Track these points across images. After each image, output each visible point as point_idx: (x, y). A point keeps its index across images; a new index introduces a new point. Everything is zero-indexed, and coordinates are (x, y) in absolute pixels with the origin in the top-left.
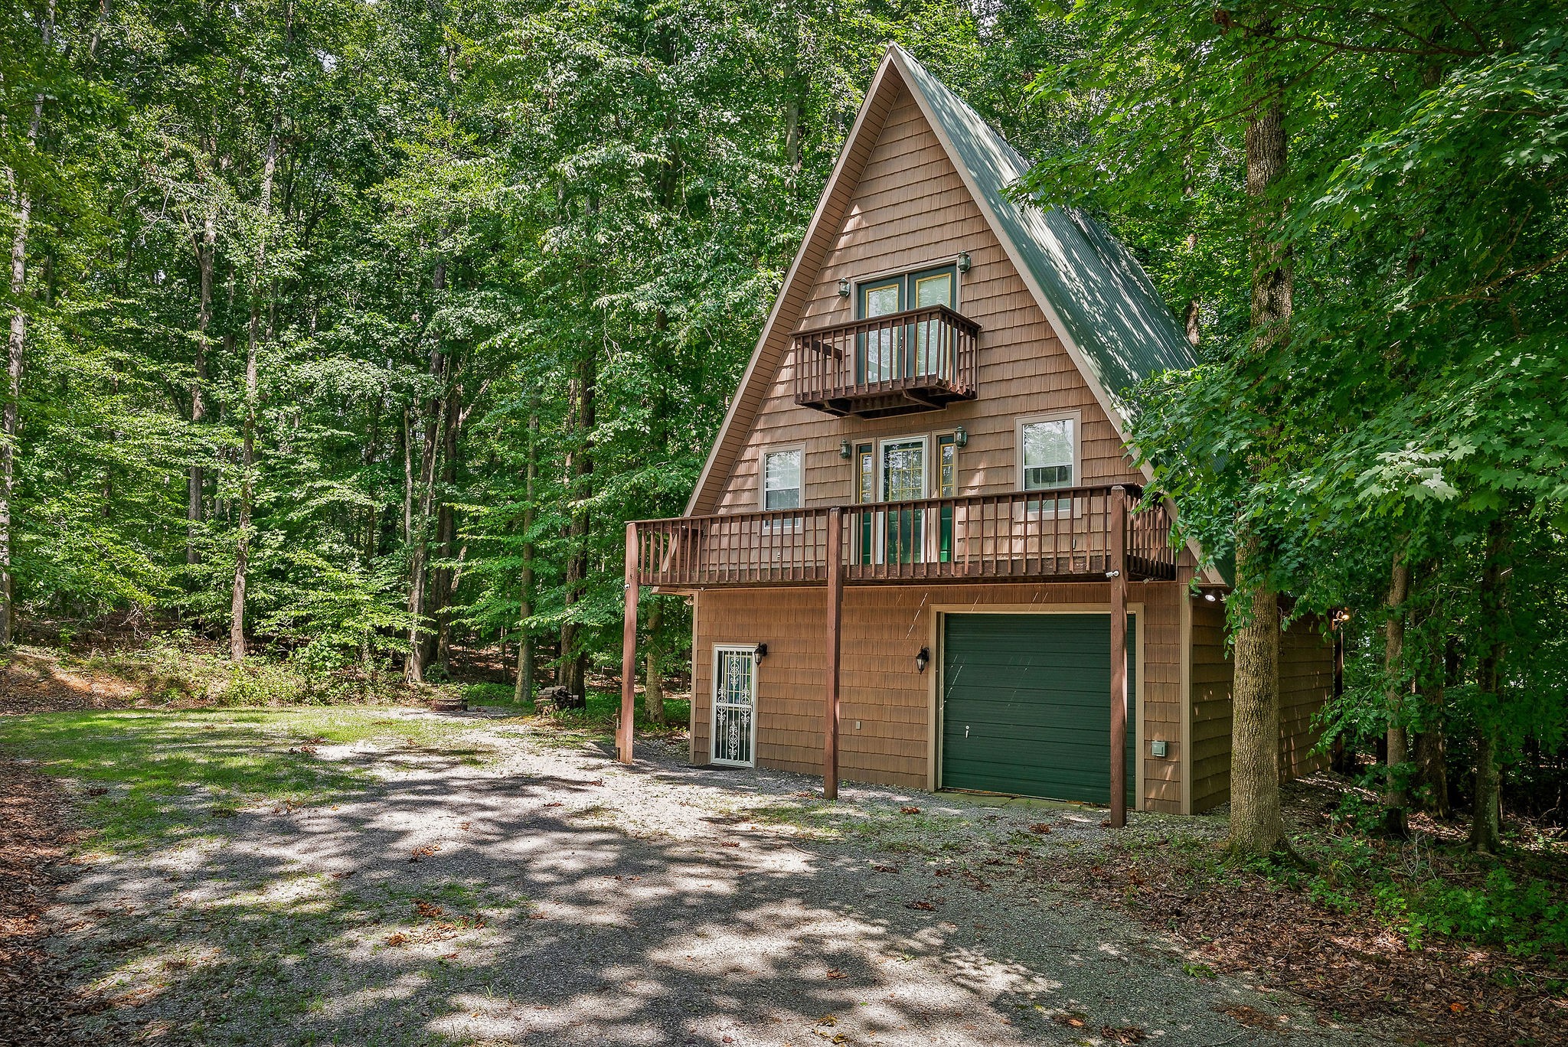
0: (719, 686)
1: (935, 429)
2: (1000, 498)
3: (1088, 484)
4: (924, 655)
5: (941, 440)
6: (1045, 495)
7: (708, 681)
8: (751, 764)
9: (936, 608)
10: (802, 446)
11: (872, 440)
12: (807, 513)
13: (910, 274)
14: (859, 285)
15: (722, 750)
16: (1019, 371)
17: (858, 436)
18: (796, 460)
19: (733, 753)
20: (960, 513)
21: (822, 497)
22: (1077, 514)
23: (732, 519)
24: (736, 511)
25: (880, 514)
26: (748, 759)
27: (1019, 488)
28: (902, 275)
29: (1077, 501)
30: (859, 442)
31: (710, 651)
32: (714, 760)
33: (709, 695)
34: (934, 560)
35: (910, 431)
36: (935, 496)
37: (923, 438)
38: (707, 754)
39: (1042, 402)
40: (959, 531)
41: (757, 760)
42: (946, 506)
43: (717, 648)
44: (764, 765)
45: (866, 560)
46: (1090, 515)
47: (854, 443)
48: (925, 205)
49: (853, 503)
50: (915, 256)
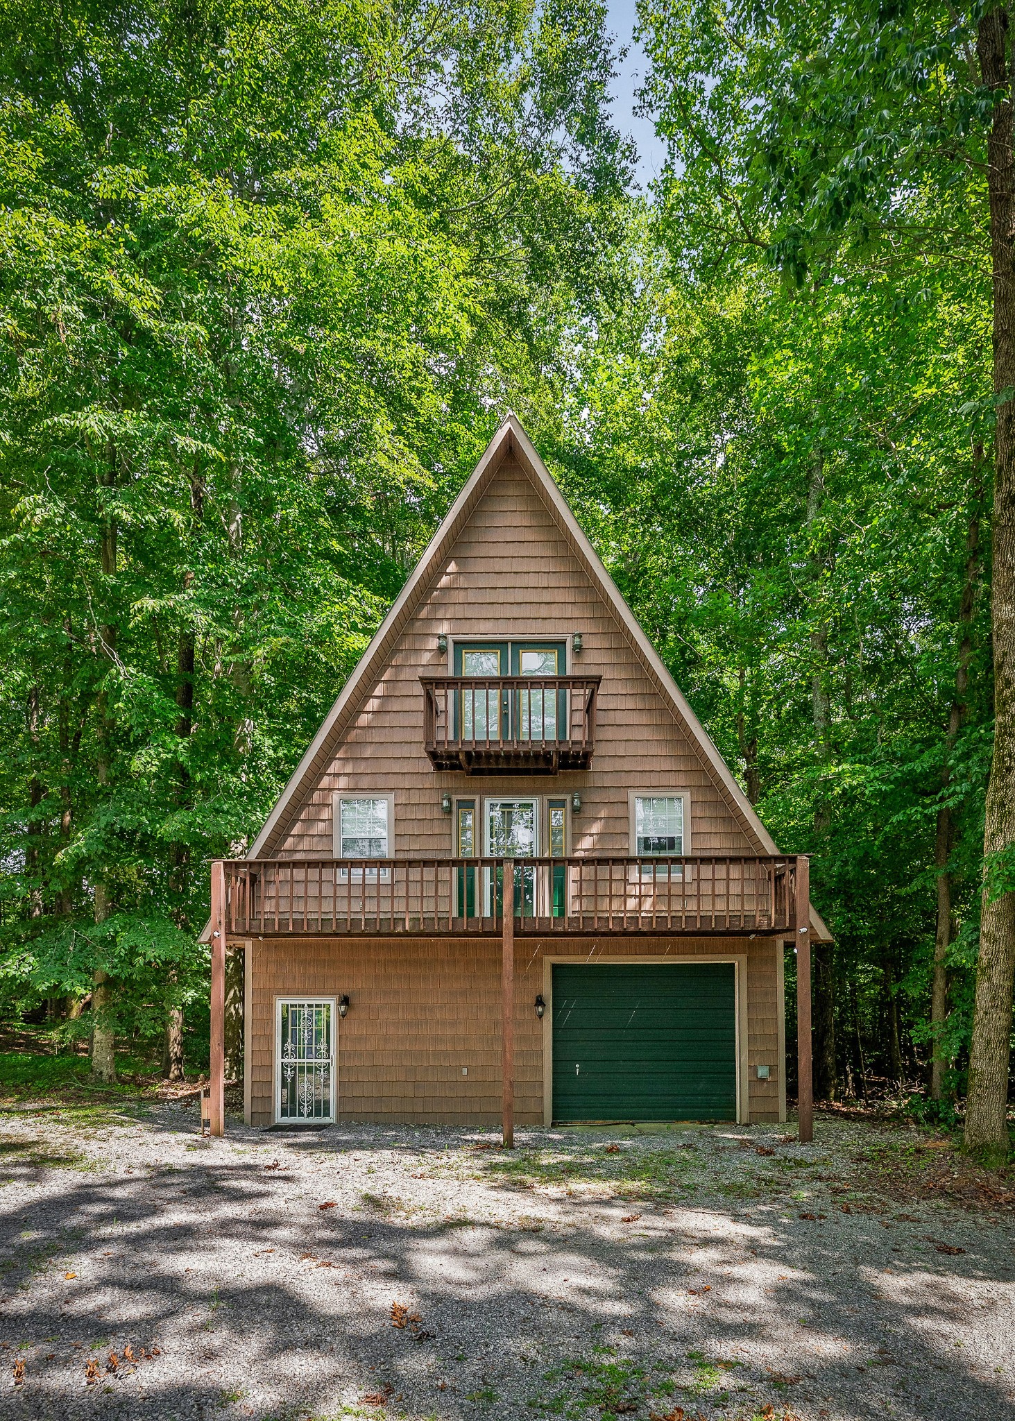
0: (284, 1041)
1: (546, 793)
2: (616, 861)
3: (698, 854)
4: (540, 1002)
5: (553, 804)
6: (659, 861)
7: (269, 1038)
8: (332, 1119)
9: (550, 960)
10: (391, 796)
11: (477, 798)
12: (394, 864)
13: (514, 643)
14: (456, 643)
15: (291, 1107)
16: (631, 749)
17: (456, 791)
18: (382, 810)
19: (306, 1110)
20: (573, 873)
21: (415, 849)
22: (688, 879)
23: (296, 864)
24: (299, 857)
25: (487, 870)
26: (327, 1114)
27: (634, 852)
28: (505, 643)
29: (688, 868)
30: (460, 797)
31: (270, 1007)
32: (279, 1119)
33: (270, 1051)
34: (547, 915)
35: (519, 792)
36: (546, 855)
37: (535, 801)
38: (270, 1114)
39: (654, 780)
40: (572, 889)
41: (340, 1115)
42: (558, 865)
43: (280, 1003)
44: (348, 1120)
45: (471, 913)
46: (699, 880)
47: (455, 798)
48: (532, 581)
49: (454, 856)
50: (521, 626)
